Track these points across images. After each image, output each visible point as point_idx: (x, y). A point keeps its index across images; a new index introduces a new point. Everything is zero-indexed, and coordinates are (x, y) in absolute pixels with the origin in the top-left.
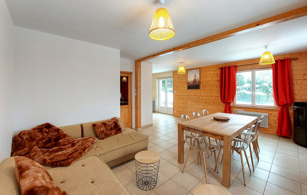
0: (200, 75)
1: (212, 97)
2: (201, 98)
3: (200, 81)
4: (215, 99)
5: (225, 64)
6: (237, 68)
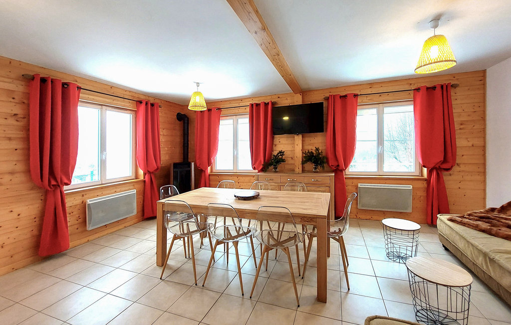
5: (45, 68)
6: (81, 95)
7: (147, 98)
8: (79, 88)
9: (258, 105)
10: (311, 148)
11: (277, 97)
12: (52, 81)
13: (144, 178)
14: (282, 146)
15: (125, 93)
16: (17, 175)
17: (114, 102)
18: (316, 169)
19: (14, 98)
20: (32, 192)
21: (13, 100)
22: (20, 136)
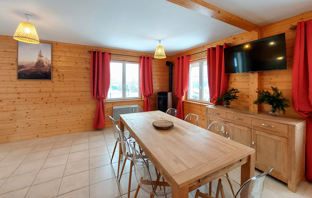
0: (52, 55)
1: (76, 92)
2: (54, 95)
3: (51, 67)
4: (81, 96)
5: (97, 47)
6: (111, 57)
7: (146, 55)
8: (110, 54)
9: (214, 49)
10: (268, 87)
11: (232, 38)
12: (98, 52)
13: (144, 99)
14: (238, 84)
15: (133, 53)
16: (88, 92)
17: (128, 58)
18: (274, 112)
19: (86, 61)
20: (92, 100)
21: (86, 62)
22: (89, 77)
